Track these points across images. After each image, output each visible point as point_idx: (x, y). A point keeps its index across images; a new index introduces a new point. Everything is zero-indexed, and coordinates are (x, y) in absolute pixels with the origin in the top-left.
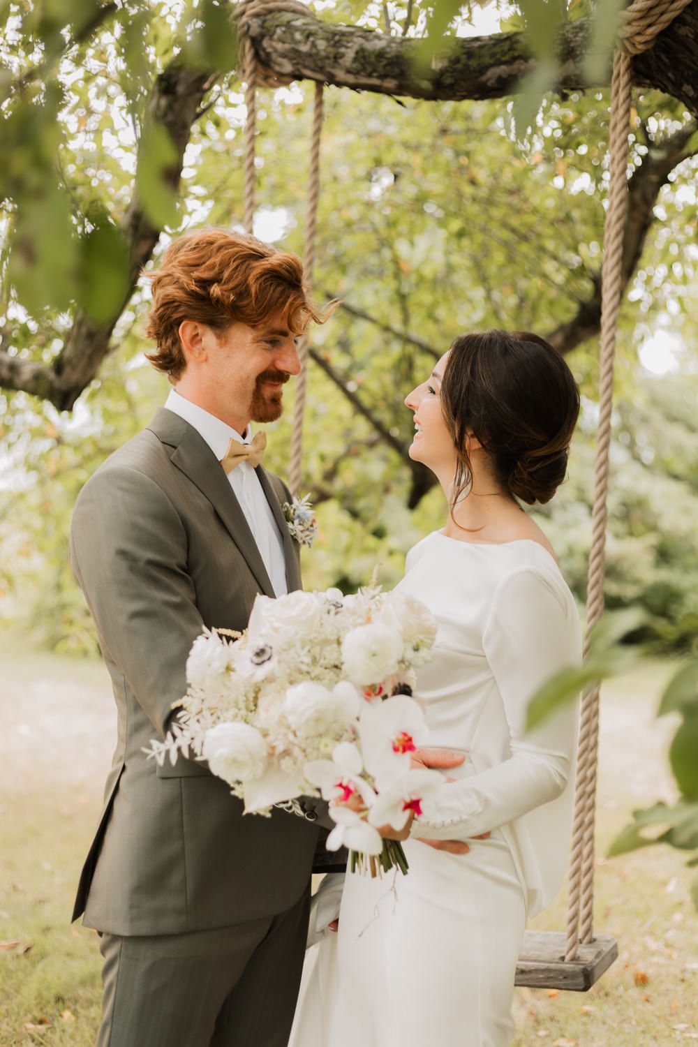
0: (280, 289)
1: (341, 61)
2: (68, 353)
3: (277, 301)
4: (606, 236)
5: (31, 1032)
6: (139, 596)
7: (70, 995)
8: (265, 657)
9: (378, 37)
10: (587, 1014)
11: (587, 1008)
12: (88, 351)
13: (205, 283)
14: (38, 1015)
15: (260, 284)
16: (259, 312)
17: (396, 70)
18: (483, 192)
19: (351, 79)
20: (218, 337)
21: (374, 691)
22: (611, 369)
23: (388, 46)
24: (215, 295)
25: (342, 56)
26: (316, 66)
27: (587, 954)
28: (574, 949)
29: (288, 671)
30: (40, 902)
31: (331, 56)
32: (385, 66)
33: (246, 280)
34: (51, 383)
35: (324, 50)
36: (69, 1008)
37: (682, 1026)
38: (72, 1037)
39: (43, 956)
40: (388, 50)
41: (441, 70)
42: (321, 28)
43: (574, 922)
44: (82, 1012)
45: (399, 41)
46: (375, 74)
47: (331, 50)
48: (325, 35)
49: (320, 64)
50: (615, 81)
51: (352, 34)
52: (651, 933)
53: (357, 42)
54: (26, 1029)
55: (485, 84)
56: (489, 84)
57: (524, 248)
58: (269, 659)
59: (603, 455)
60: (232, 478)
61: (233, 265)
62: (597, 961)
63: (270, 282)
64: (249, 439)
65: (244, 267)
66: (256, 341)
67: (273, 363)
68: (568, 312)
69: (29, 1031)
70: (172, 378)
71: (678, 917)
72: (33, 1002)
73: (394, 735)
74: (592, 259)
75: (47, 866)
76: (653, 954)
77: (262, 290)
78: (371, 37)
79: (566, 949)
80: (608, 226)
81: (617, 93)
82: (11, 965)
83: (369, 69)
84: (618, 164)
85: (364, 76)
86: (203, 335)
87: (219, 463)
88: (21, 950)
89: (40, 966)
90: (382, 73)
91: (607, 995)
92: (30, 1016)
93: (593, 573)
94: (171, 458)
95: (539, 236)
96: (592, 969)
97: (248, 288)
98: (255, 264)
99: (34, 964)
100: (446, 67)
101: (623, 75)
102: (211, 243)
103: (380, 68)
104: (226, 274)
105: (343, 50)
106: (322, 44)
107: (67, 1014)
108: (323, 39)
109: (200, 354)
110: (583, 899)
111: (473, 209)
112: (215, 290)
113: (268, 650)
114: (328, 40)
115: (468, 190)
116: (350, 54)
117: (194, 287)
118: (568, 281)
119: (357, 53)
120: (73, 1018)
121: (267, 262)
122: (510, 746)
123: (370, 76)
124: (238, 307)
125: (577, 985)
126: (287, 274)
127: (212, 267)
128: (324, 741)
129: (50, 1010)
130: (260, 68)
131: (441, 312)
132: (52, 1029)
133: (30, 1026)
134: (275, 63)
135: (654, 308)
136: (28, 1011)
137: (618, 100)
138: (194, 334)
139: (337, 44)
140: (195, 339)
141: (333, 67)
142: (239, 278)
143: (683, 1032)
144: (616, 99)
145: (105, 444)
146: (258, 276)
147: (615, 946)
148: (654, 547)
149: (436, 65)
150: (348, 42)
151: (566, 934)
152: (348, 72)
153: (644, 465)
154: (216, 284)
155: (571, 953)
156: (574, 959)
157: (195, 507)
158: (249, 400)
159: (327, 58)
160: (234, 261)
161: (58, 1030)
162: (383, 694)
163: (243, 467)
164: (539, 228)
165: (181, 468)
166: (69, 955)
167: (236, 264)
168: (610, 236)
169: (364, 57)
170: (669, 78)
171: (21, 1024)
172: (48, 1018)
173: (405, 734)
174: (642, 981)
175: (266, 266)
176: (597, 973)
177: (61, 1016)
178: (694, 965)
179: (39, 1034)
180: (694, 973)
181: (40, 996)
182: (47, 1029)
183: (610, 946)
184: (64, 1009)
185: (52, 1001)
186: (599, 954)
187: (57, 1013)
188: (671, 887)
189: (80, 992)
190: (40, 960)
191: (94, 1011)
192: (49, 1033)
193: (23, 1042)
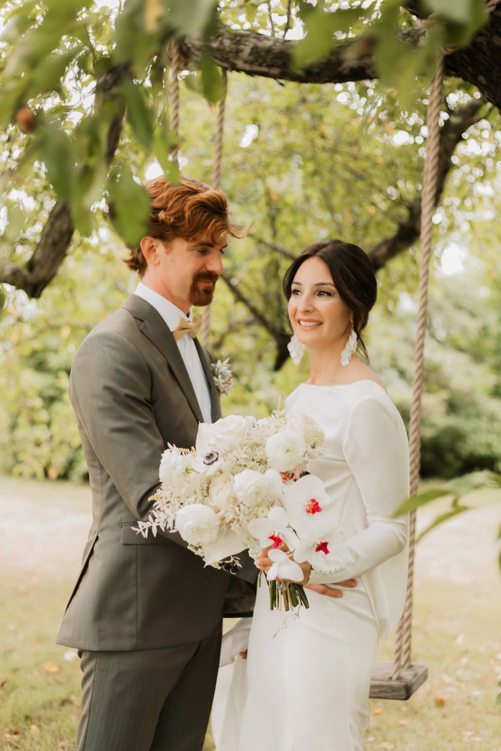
0: (206, 214)
1: (241, 55)
2: (38, 256)
3: (203, 223)
4: (425, 179)
5: (8, 740)
6: (122, 418)
7: (35, 715)
8: (214, 459)
9: (267, 38)
10: (402, 726)
11: (403, 722)
12: (52, 255)
13: (157, 210)
14: (14, 728)
15: (192, 211)
16: (190, 230)
17: (280, 62)
18: (330, 143)
19: (247, 67)
20: (166, 247)
21: (288, 476)
22: (427, 272)
23: (274, 45)
24: (161, 218)
25: (242, 51)
26: (223, 57)
27: (408, 675)
28: (399, 671)
29: (232, 465)
30: (9, 651)
31: (234, 50)
32: (272, 59)
33: (183, 208)
34: (25, 278)
35: (229, 47)
36: (34, 723)
37: (469, 733)
38: (39, 743)
39: (14, 688)
40: (274, 47)
42: (227, 31)
43: (399, 653)
44: (45, 726)
45: (281, 41)
46: (265, 64)
47: (234, 46)
48: (229, 36)
49: (226, 56)
51: (248, 36)
52: (446, 671)
53: (252, 42)
54: (6, 738)
55: (342, 72)
56: (345, 72)
57: (360, 185)
58: (217, 460)
60: (180, 344)
61: (175, 198)
62: (415, 679)
63: (200, 210)
64: (191, 318)
65: (182, 200)
66: (190, 250)
67: (204, 266)
68: (391, 230)
70: (140, 275)
71: (464, 660)
72: (10, 719)
73: (305, 502)
74: (408, 193)
75: (12, 627)
76: (449, 685)
77: (193, 215)
78: (261, 39)
79: (393, 672)
80: (426, 172)
81: (434, 81)
83: (261, 61)
85: (256, 65)
86: (157, 246)
87: (171, 334)
89: (12, 695)
90: (270, 64)
91: (416, 713)
92: (7, 729)
93: (414, 412)
94: (141, 328)
95: (370, 176)
96: (412, 685)
97: (183, 215)
98: (191, 197)
99: (8, 694)
101: (438, 69)
102: (164, 183)
103: (268, 60)
104: (170, 205)
105: (242, 47)
106: (227, 43)
107: (34, 728)
108: (228, 38)
109: (155, 259)
110: (405, 637)
111: (323, 156)
112: (162, 215)
113: (215, 455)
114: (231, 39)
115: (319, 142)
116: (247, 50)
118: (390, 208)
119: (252, 49)
120: (38, 731)
121: (198, 197)
122: (367, 520)
123: (261, 65)
124: (177, 227)
125: (401, 696)
126: (212, 205)
127: (161, 199)
128: (260, 509)
129: (22, 725)
130: (183, 58)
131: (300, 229)
132: (25, 737)
133: (8, 736)
134: (193, 54)
135: (451, 228)
136: (6, 725)
138: (151, 245)
139: (238, 43)
140: (152, 249)
141: (235, 58)
142: (179, 206)
143: (469, 737)
145: (53, 322)
146: (191, 205)
147: (426, 671)
148: (445, 400)
150: (246, 41)
151: (393, 662)
152: (246, 62)
153: (439, 342)
154: (162, 211)
155: (397, 674)
156: (399, 678)
157: (156, 361)
158: (187, 291)
159: (231, 52)
160: (176, 196)
161: (28, 738)
162: (294, 478)
163: (186, 337)
164: (372, 171)
165: (147, 335)
166: (33, 688)
167: (177, 197)
169: (257, 52)
170: (469, 72)
171: (2, 734)
172: (21, 731)
173: (313, 501)
174: (440, 703)
175: (197, 199)
176: (414, 687)
177: (30, 729)
178: (476, 693)
179: (15, 741)
180: (476, 698)
181: (14, 715)
182: (21, 738)
183: (423, 670)
184: (32, 724)
185: (23, 719)
186: (415, 675)
187: (27, 727)
188: (460, 640)
189: (42, 713)
190: (12, 691)
191: (54, 725)
192: (22, 740)
193: (4, 746)
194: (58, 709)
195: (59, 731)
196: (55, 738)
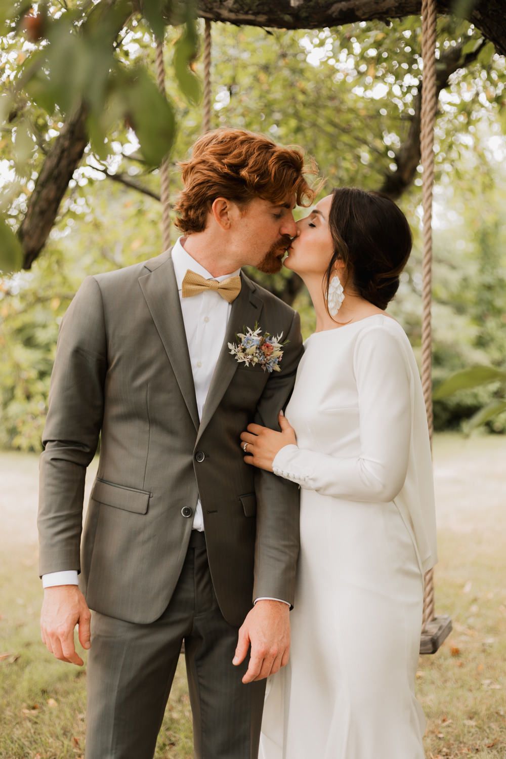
1: (225, 3)
2: (26, 227)
7: (52, 689)
12: (41, 224)
13: (236, 167)
14: (31, 703)
17: (266, 9)
18: (310, 98)
19: (233, 16)
24: (244, 177)
26: (207, 7)
27: (433, 629)
30: (19, 626)
32: (258, 5)
36: (51, 697)
38: (58, 717)
39: (28, 663)
41: (298, 7)
44: (62, 699)
46: (250, 12)
49: (209, 6)
50: (424, 10)
54: (24, 714)
55: (330, 16)
56: (334, 16)
57: (345, 138)
59: (428, 278)
62: (440, 633)
63: (283, 167)
65: (262, 155)
69: (27, 715)
71: (474, 609)
72: (27, 695)
75: (20, 601)
76: (462, 634)
80: (424, 114)
81: (426, 18)
82: (6, 670)
83: (246, 9)
84: (430, 69)
85: (242, 14)
86: (230, 209)
88: (12, 660)
89: (27, 670)
90: (256, 11)
91: (433, 664)
92: (25, 705)
95: (353, 128)
96: (438, 639)
99: (22, 669)
100: (302, 4)
101: (430, 6)
103: (254, 8)
107: (52, 702)
109: (226, 223)
111: (305, 112)
112: (244, 173)
117: (226, 170)
118: (376, 160)
120: (56, 704)
123: (246, 13)
125: (428, 650)
127: (239, 155)
129: (39, 700)
132: (43, 712)
133: (27, 711)
136: (24, 701)
137: (427, 23)
138: (223, 208)
140: (223, 211)
141: (220, 8)
143: (488, 685)
144: (426, 23)
146: (275, 162)
147: (450, 623)
149: (294, 3)
152: (231, 11)
159: (215, 1)
160: (257, 151)
161: (47, 712)
164: (354, 123)
166: (47, 661)
168: (425, 121)
171: (20, 710)
172: (38, 705)
174: (456, 653)
176: (440, 641)
177: (47, 703)
178: (490, 640)
179: (33, 716)
180: (491, 646)
181: (30, 690)
182: (39, 712)
183: (448, 622)
184: (49, 698)
185: (40, 693)
186: (440, 628)
187: (44, 702)
188: (468, 588)
189: (59, 686)
190: (26, 666)
191: (72, 698)
192: (41, 715)
193: (23, 722)
194: (74, 681)
195: (77, 703)
196: (74, 710)
